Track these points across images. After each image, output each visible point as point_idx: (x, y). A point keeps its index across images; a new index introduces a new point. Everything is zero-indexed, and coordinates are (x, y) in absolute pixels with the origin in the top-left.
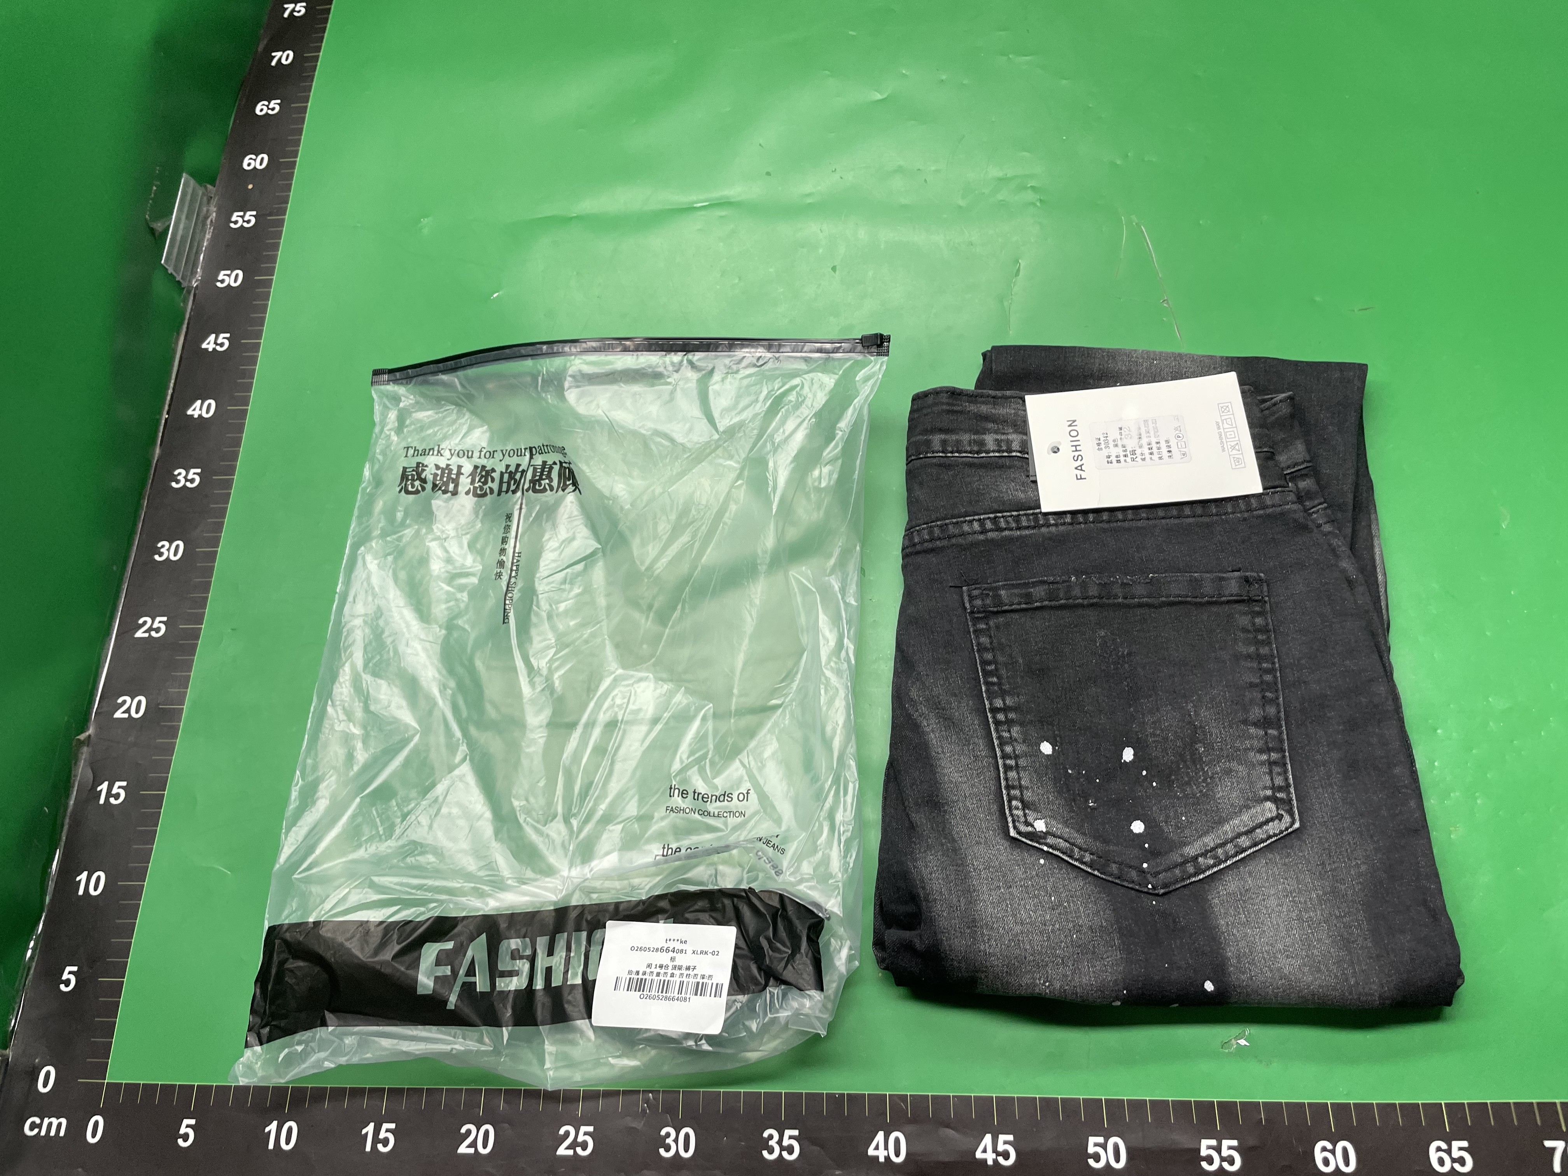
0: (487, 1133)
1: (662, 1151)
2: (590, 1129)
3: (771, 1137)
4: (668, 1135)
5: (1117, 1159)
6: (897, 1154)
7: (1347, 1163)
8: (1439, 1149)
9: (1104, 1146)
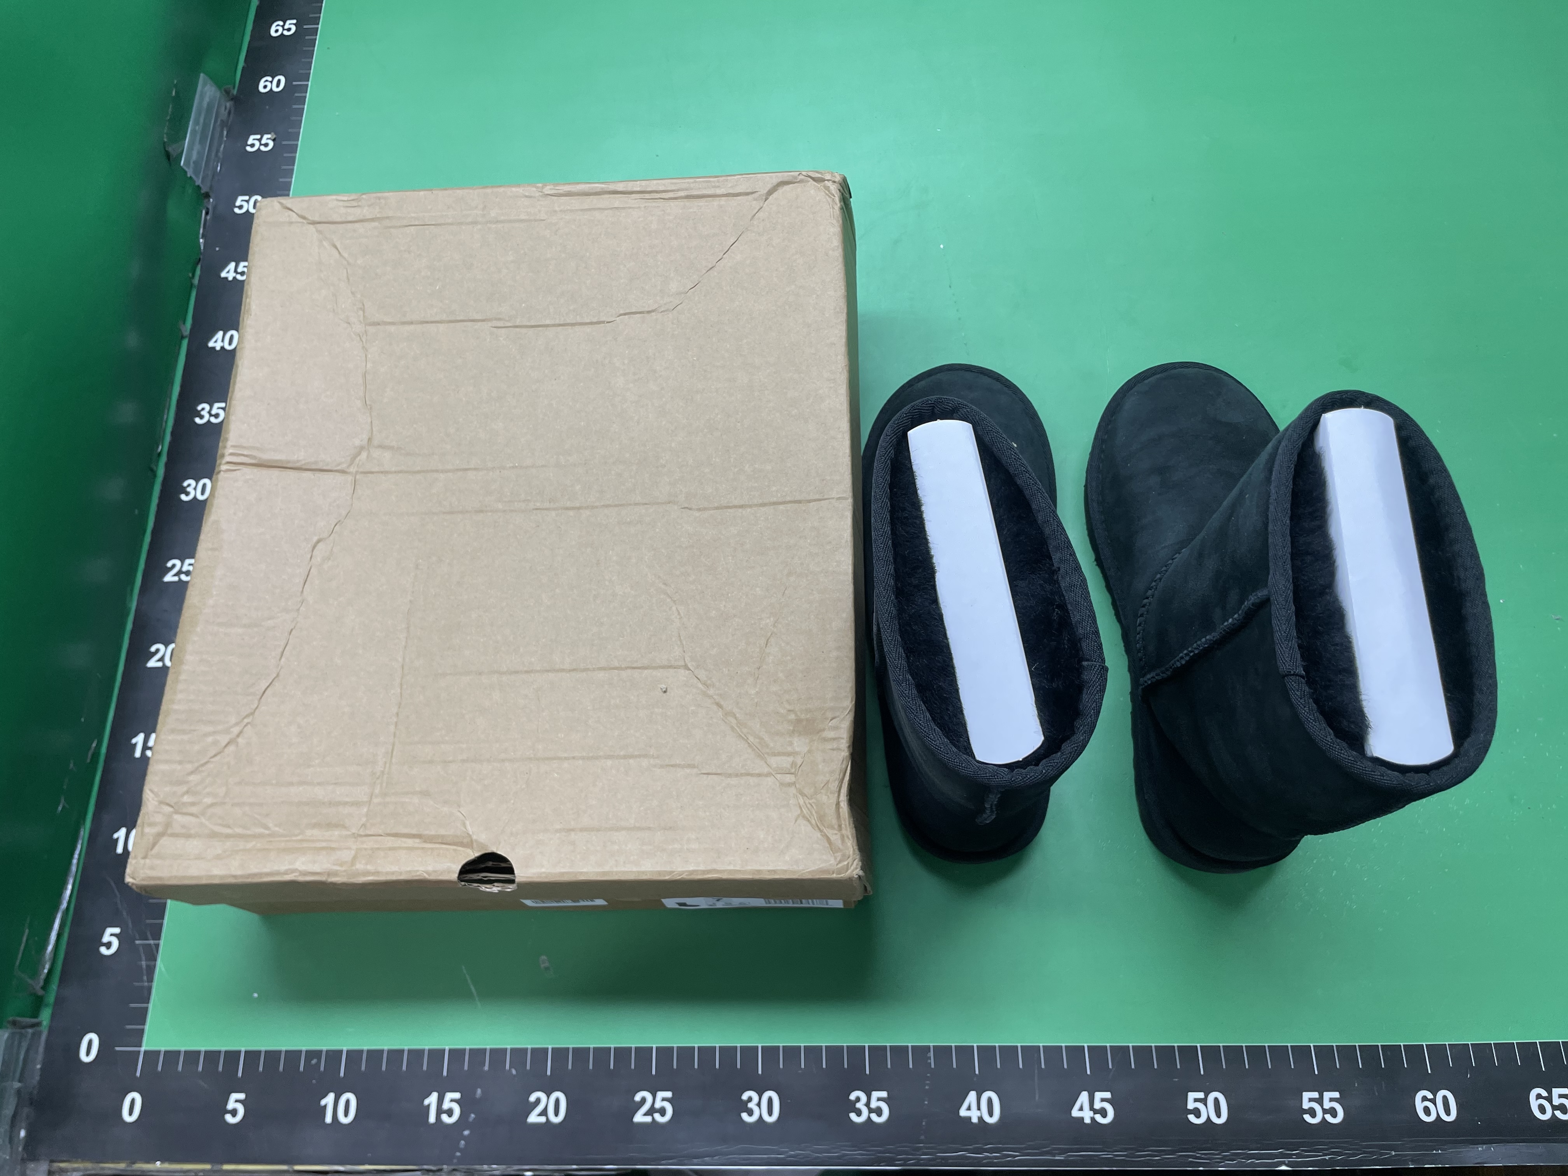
0: (557, 1102)
1: (745, 1116)
2: (669, 1094)
3: (858, 1099)
4: (750, 1099)
5: (1219, 1115)
6: (991, 1114)
7: (1448, 1113)
8: (1539, 1096)
9: (1204, 1101)
